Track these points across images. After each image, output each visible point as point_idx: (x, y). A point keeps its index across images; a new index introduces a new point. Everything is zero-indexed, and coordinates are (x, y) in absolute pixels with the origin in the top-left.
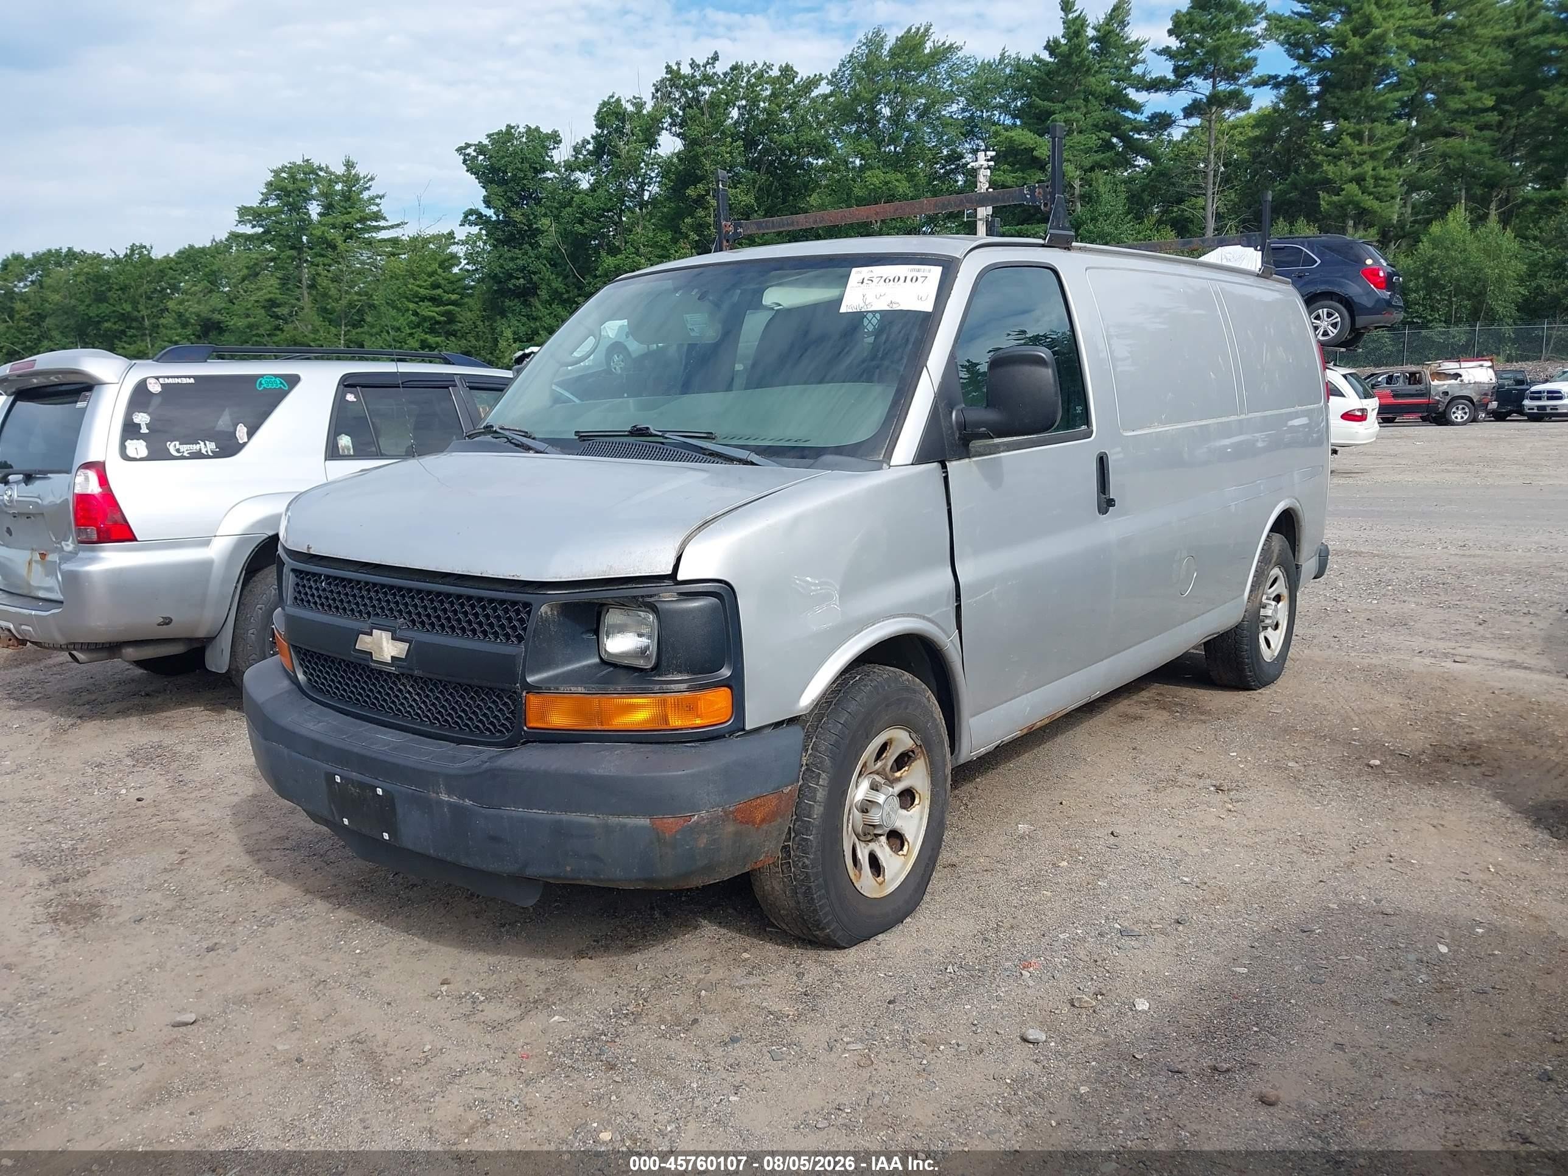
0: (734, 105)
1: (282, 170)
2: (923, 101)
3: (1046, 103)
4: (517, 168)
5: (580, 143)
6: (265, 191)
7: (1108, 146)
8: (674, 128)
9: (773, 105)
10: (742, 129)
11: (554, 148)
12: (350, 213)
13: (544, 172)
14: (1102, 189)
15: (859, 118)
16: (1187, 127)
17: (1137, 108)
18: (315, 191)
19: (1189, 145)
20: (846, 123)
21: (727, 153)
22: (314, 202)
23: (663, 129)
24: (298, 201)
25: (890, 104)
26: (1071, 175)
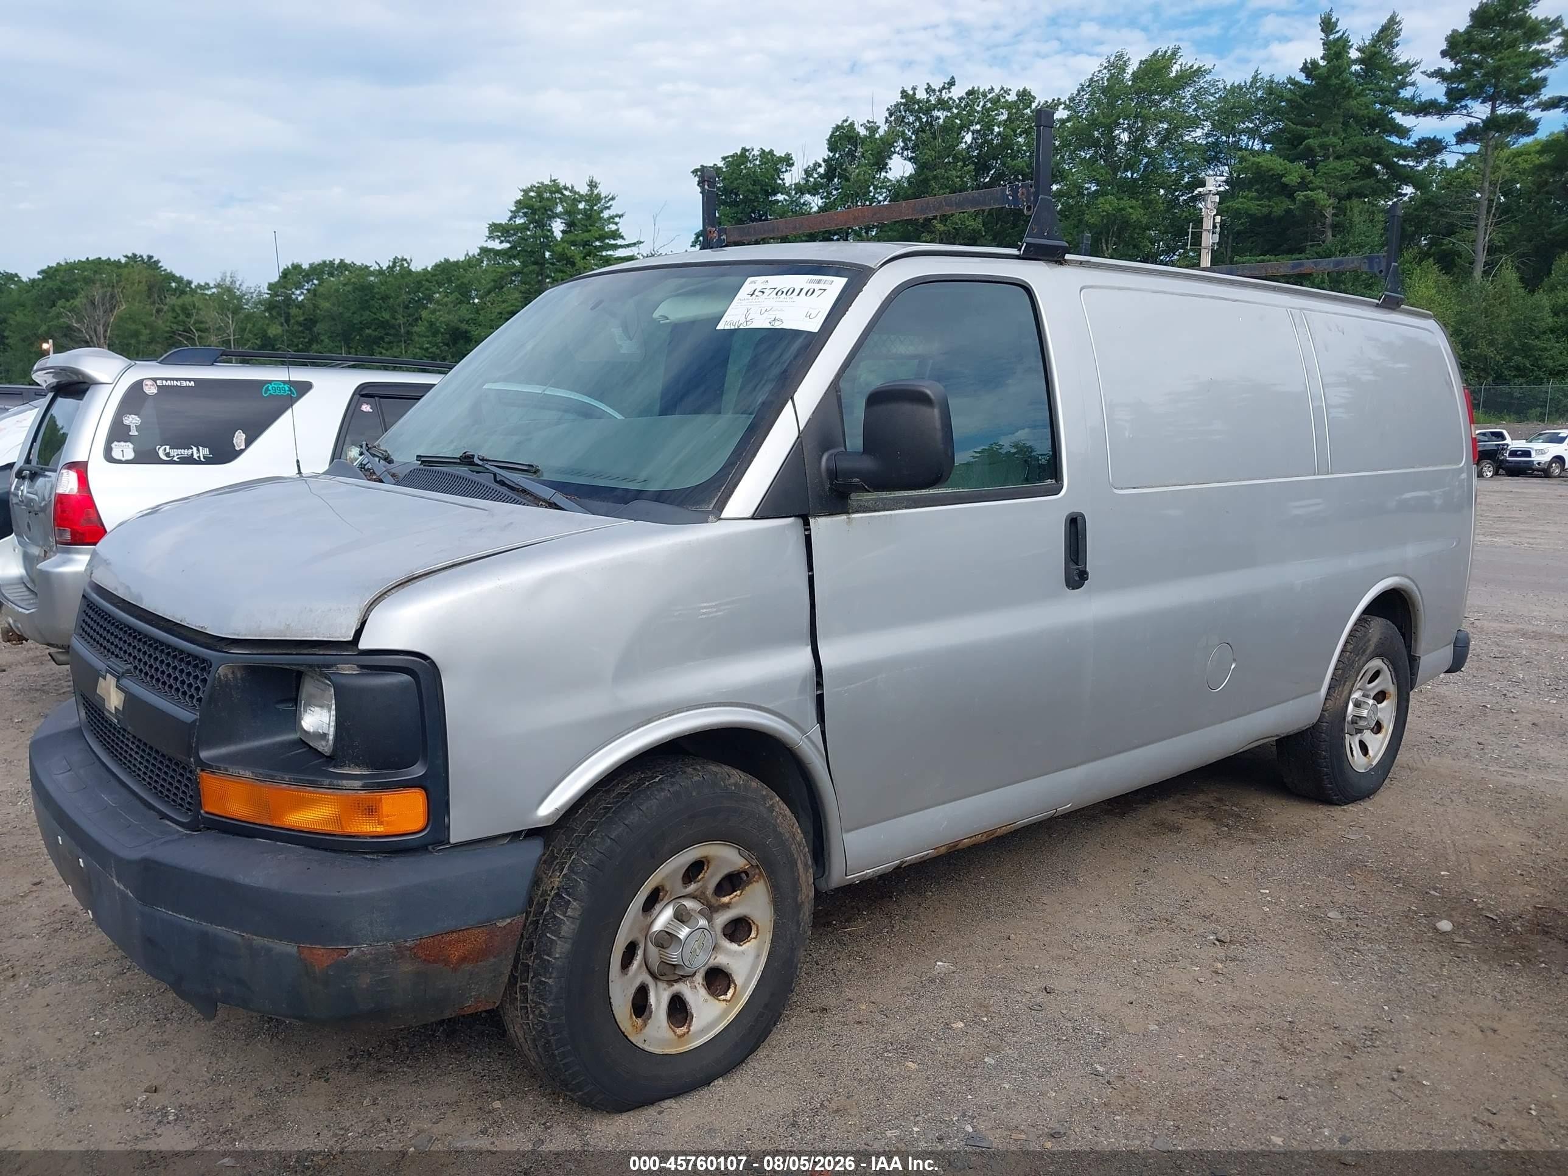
0: (969, 129)
1: (531, 189)
2: (1165, 126)
3: (1299, 127)
4: (748, 190)
5: (812, 166)
6: (514, 209)
7: (1370, 172)
8: (905, 152)
9: (1008, 130)
10: (975, 154)
11: (787, 171)
12: (590, 231)
13: (775, 194)
14: (1357, 219)
15: (1096, 144)
16: (1464, 154)
17: (1403, 132)
18: (559, 209)
19: (1464, 173)
20: (1082, 148)
21: (957, 177)
22: (558, 220)
23: (895, 152)
24: (543, 219)
25: (1129, 129)
26: (1322, 202)
